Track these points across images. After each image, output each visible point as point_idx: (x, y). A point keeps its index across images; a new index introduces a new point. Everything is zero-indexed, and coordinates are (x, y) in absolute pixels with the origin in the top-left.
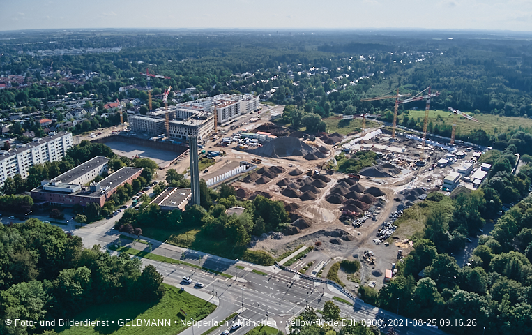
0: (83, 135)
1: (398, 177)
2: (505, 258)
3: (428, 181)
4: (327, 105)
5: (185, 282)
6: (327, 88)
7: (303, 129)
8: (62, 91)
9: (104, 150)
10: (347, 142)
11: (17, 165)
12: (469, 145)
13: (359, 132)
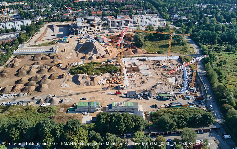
13: (158, 54)
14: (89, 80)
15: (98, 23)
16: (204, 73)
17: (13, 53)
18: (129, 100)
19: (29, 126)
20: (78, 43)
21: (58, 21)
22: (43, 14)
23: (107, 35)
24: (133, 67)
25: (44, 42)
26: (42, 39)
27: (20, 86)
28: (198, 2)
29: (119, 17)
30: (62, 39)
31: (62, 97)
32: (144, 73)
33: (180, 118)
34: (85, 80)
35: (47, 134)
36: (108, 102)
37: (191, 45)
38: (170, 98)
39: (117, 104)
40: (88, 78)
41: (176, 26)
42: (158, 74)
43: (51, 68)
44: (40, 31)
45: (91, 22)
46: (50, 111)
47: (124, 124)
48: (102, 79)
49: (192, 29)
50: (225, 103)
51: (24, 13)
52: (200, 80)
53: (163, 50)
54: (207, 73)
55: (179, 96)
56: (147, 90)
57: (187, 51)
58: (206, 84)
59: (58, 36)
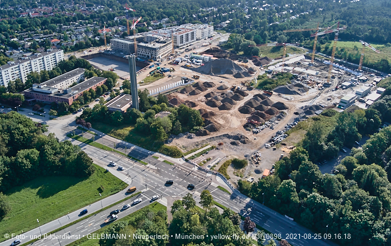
0: (79, 51)
1: (305, 95)
2: (365, 169)
3: (328, 100)
4: (265, 34)
5: (111, 165)
6: (271, 20)
7: (242, 53)
8: (75, 20)
9: (84, 64)
10: (273, 65)
11: (20, 72)
12: (373, 72)
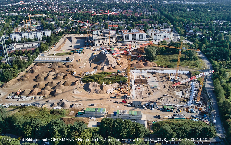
11: (22, 37)
13: (168, 67)
14: (98, 88)
15: (112, 36)
16: (213, 89)
17: (34, 61)
18: (133, 109)
19: (41, 124)
20: (92, 55)
21: (76, 33)
22: (63, 26)
23: (121, 48)
24: (142, 78)
25: (62, 52)
26: (60, 50)
27: (37, 90)
28: (215, 18)
29: (134, 31)
30: (78, 50)
31: (73, 102)
32: (152, 85)
33: (180, 129)
34: (95, 88)
35: (55, 132)
36: (113, 110)
37: (203, 60)
38: (174, 110)
39: (122, 112)
40: (97, 86)
41: (190, 42)
42: (166, 87)
43: (66, 75)
44: (59, 42)
45: (106, 35)
46: (61, 114)
47: (125, 130)
48: (110, 88)
49: (206, 45)
50: (229, 119)
51: (46, 24)
52: (207, 95)
53: (173, 64)
54: (215, 88)
55: (184, 109)
56: (153, 101)
57: (198, 66)
58: (212, 100)
59: (75, 47)
